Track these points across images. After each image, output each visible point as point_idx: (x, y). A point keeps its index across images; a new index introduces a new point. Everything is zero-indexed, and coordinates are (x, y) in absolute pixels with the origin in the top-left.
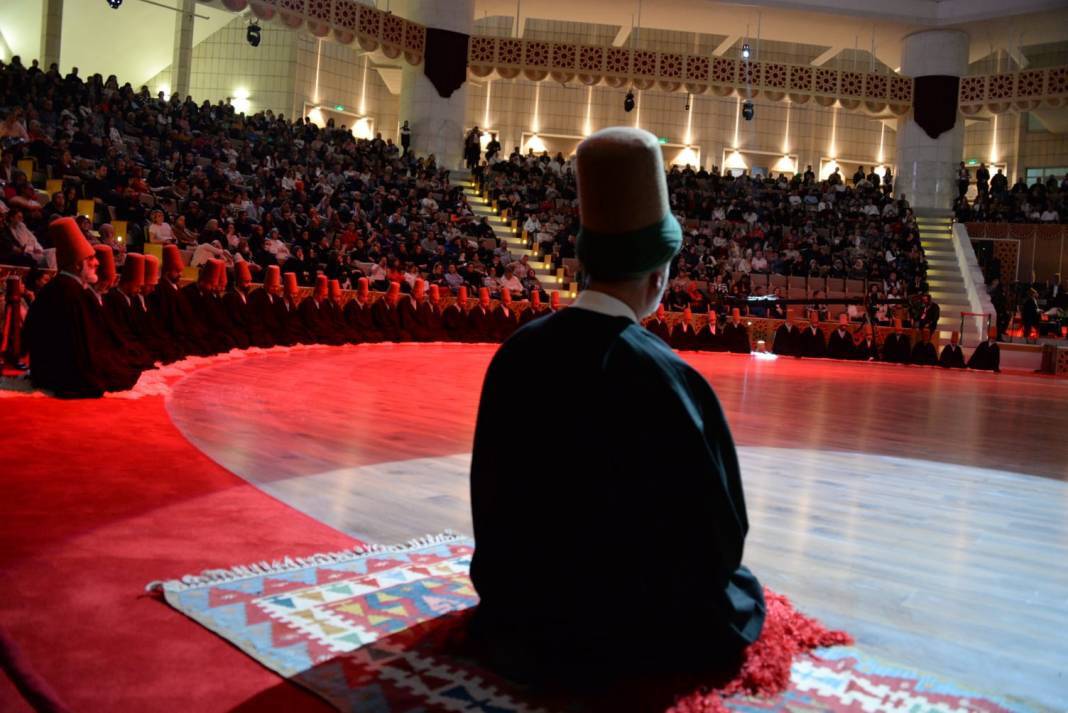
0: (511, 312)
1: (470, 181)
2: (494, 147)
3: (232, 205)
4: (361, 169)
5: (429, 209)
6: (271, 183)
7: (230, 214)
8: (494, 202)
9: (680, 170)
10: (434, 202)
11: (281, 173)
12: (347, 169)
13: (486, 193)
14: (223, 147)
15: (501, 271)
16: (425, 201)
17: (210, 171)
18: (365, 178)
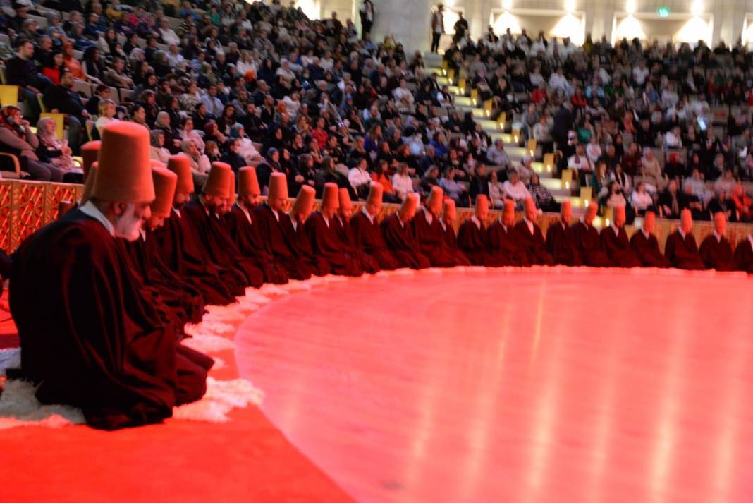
0: (536, 227)
1: (441, 68)
2: (462, 26)
3: (186, 96)
4: (319, 53)
5: (404, 100)
6: (224, 70)
7: (183, 107)
8: (474, 93)
9: (692, 48)
10: (410, 94)
11: (232, 57)
12: (306, 54)
13: (462, 83)
14: (161, 26)
15: (504, 175)
16: (399, 92)
17: (149, 55)
18: (327, 64)
